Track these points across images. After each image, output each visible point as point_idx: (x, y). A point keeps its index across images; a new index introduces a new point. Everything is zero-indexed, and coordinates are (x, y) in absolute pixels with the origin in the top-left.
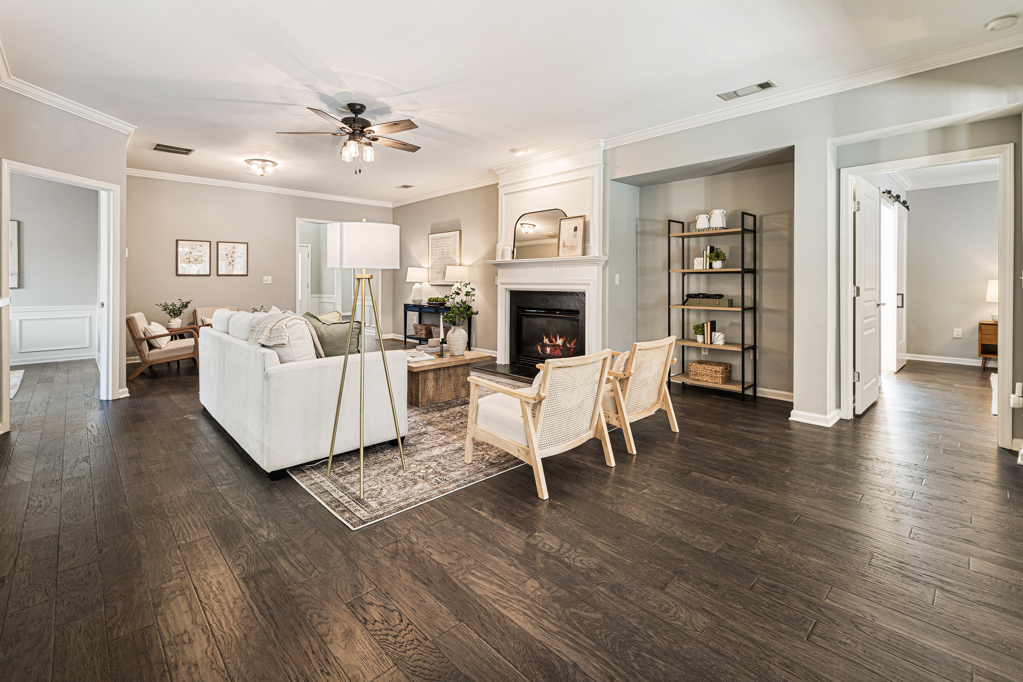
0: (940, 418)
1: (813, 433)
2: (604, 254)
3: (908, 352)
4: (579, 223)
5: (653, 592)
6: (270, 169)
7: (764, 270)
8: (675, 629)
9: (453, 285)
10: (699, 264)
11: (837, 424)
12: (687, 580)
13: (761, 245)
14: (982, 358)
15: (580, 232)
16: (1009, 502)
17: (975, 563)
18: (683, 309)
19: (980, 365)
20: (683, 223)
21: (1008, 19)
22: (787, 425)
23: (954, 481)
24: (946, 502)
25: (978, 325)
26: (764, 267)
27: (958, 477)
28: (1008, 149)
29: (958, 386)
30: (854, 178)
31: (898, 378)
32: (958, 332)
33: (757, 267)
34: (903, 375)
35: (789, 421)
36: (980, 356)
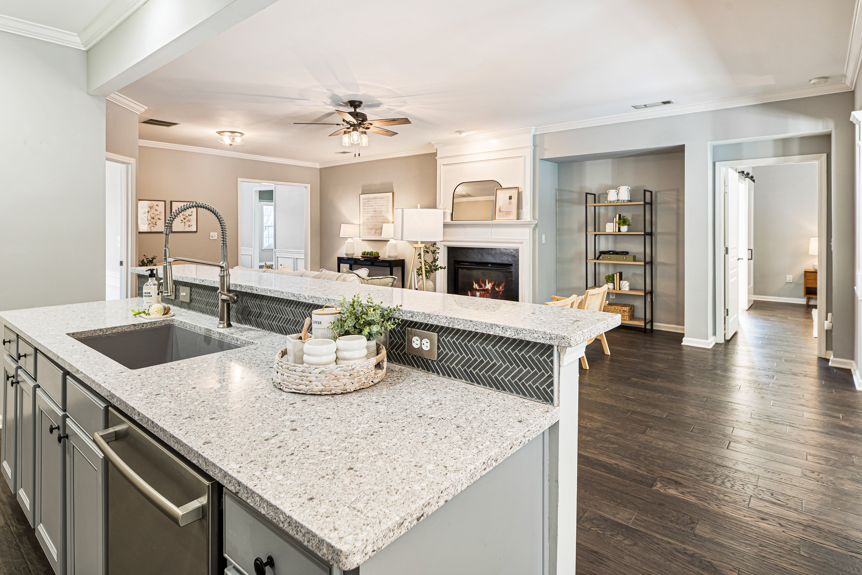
0: (780, 340)
1: (701, 352)
2: (534, 218)
3: (755, 293)
4: (514, 193)
5: (640, 435)
6: (238, 140)
7: (659, 233)
8: (660, 449)
9: (388, 241)
10: (610, 228)
11: (714, 346)
12: (656, 430)
13: (656, 214)
14: (806, 297)
15: (514, 200)
16: (823, 386)
17: (806, 415)
18: (595, 263)
19: (805, 303)
20: (595, 195)
21: (823, 79)
22: (680, 348)
23: (793, 376)
24: (789, 387)
25: (803, 272)
26: (659, 230)
27: (795, 374)
28: (823, 157)
29: (791, 318)
30: (724, 169)
31: (749, 314)
32: (790, 278)
33: (653, 231)
34: (752, 312)
35: (681, 345)
36: (805, 296)
